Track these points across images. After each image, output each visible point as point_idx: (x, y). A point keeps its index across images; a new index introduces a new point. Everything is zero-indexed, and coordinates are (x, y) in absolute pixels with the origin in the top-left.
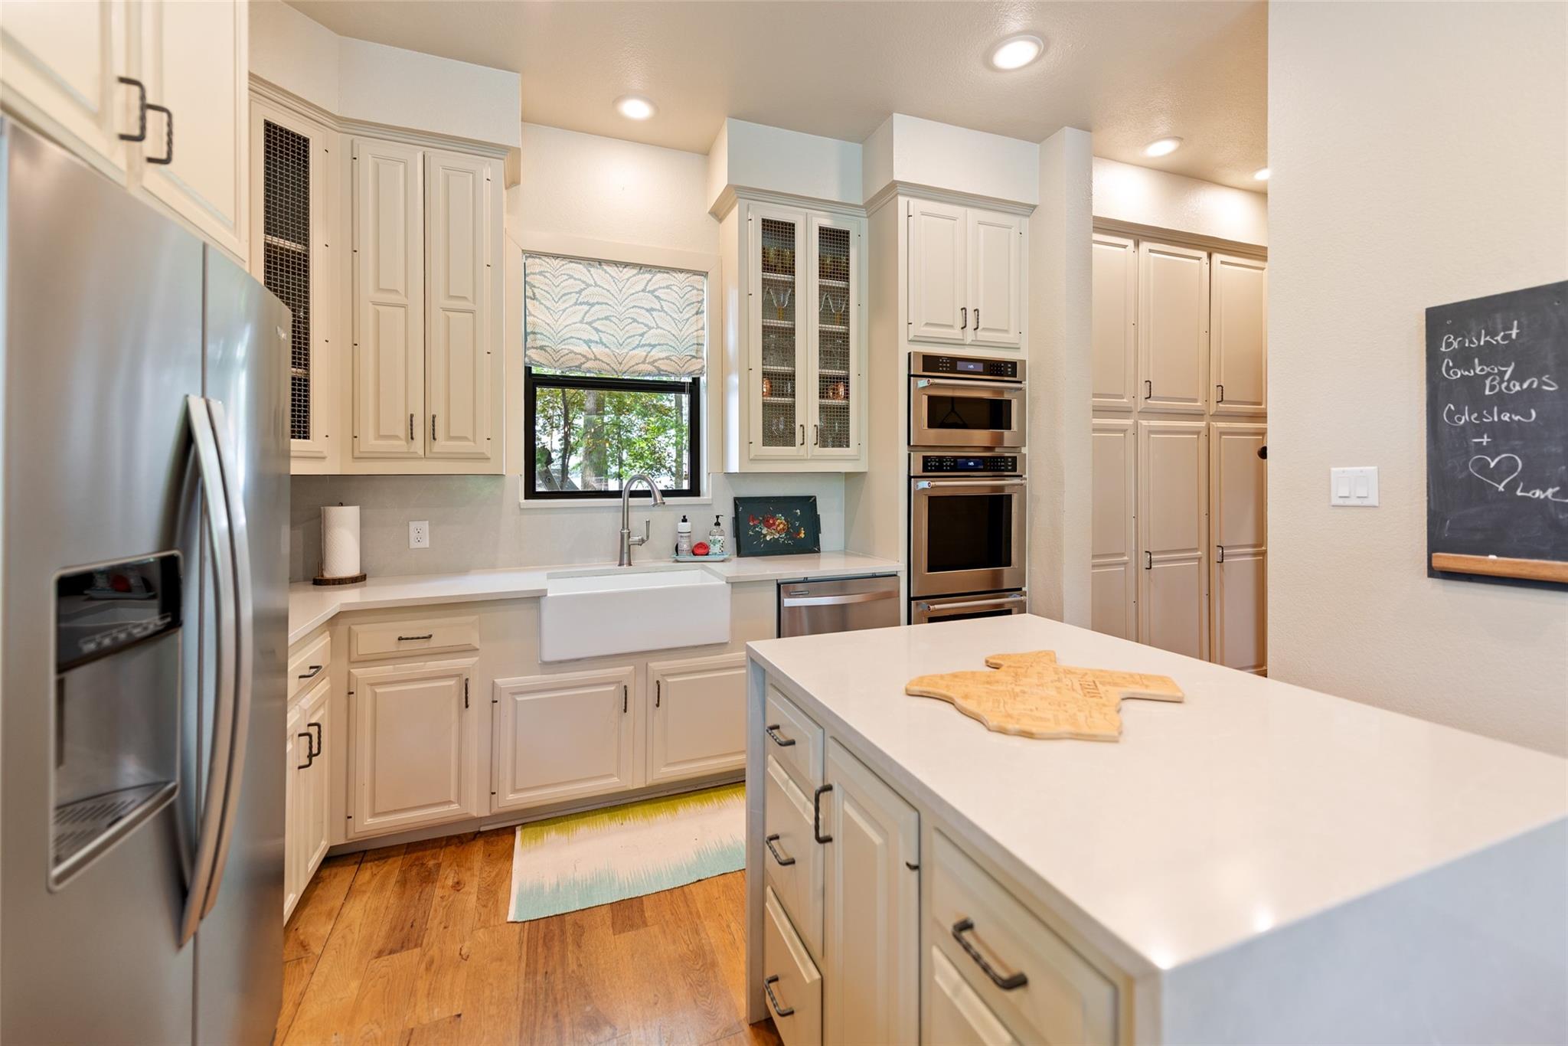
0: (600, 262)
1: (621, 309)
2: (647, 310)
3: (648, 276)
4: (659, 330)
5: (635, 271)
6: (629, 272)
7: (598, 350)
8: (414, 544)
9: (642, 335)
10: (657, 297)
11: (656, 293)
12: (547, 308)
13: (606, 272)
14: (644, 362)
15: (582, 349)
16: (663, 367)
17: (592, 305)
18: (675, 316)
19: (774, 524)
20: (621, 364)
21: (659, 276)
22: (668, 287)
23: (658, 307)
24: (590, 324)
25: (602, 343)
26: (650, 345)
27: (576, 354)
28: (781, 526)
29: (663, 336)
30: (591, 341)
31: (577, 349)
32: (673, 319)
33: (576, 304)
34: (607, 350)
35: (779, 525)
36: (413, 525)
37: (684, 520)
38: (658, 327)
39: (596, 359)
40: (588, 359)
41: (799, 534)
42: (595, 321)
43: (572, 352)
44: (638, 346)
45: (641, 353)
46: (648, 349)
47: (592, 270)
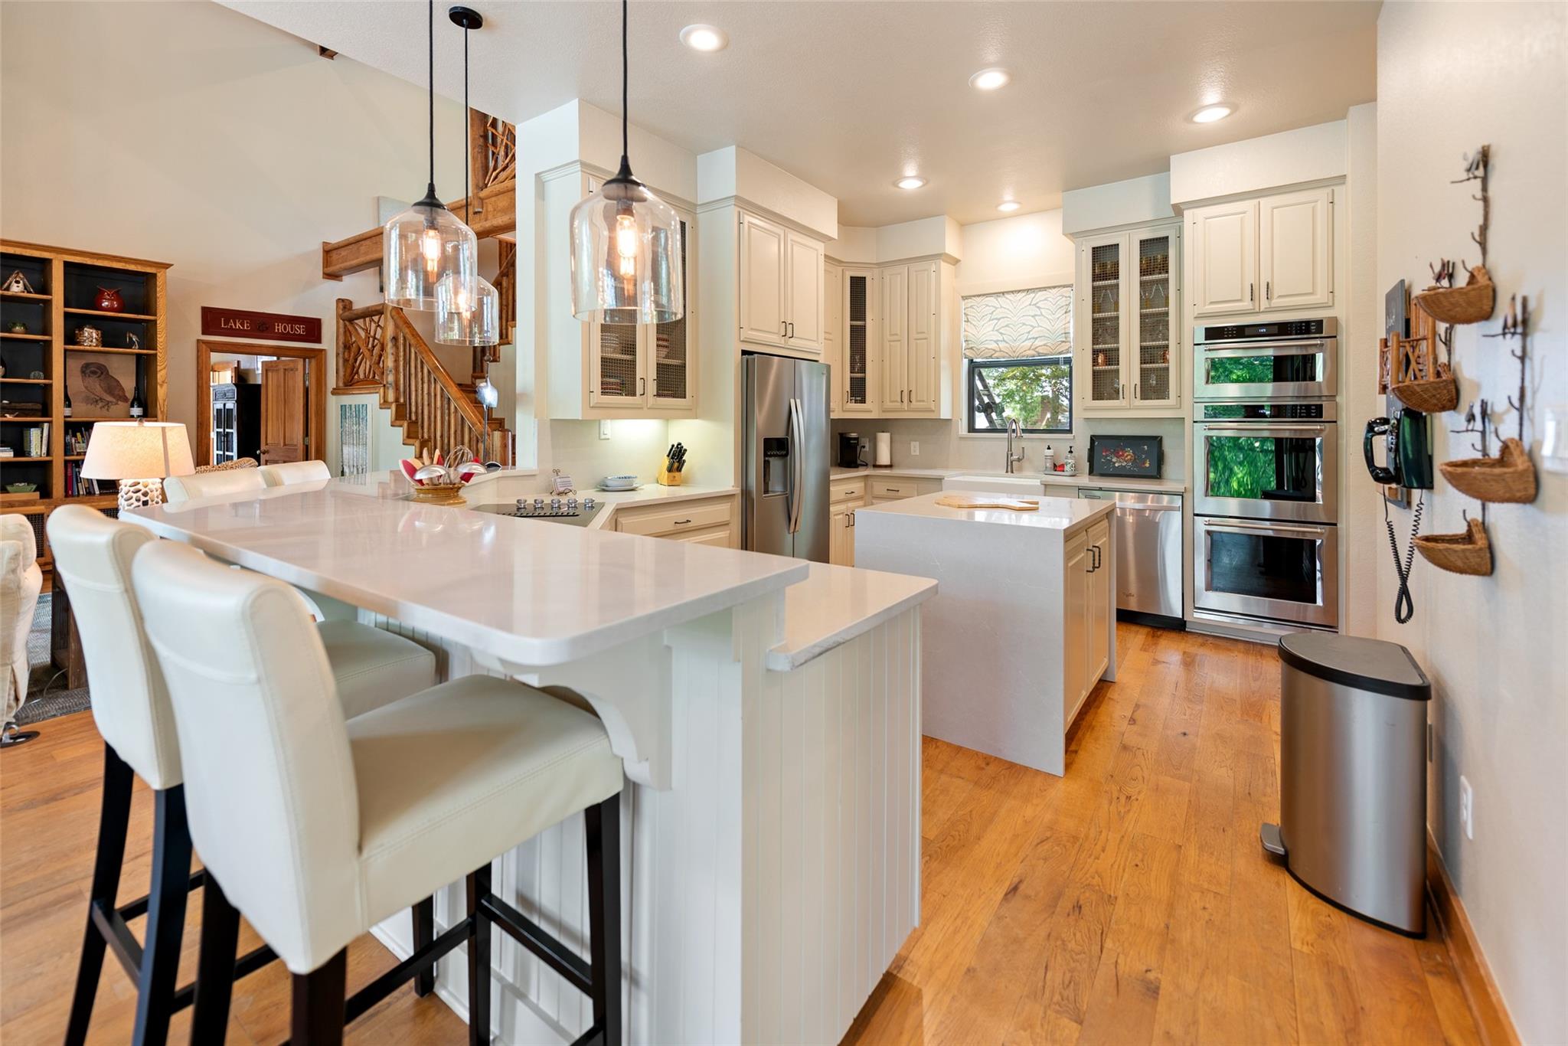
0: (1003, 293)
1: (1015, 319)
2: (1033, 316)
3: (1032, 295)
4: (1040, 328)
5: (1024, 294)
6: (1020, 295)
7: (1002, 345)
8: (913, 453)
9: (1029, 332)
10: (1038, 307)
11: (1038, 305)
12: (974, 326)
13: (1007, 298)
14: (1029, 349)
15: (993, 346)
16: (1041, 351)
17: (999, 319)
18: (1050, 317)
19: (1123, 455)
20: (1014, 352)
21: (1040, 293)
22: (1045, 300)
23: (1039, 313)
24: (997, 330)
25: (1004, 341)
26: (1034, 338)
27: (989, 349)
28: (1129, 457)
29: (1042, 331)
30: (998, 341)
31: (990, 347)
32: (1048, 319)
33: (990, 320)
34: (1007, 345)
35: (1127, 456)
36: (913, 443)
37: (1049, 448)
38: (1039, 326)
39: (1001, 351)
40: (996, 351)
41: (1144, 464)
42: (1000, 329)
43: (987, 348)
44: (1026, 340)
45: (1028, 343)
46: (1033, 340)
47: (999, 299)
